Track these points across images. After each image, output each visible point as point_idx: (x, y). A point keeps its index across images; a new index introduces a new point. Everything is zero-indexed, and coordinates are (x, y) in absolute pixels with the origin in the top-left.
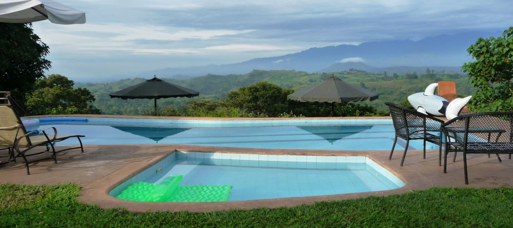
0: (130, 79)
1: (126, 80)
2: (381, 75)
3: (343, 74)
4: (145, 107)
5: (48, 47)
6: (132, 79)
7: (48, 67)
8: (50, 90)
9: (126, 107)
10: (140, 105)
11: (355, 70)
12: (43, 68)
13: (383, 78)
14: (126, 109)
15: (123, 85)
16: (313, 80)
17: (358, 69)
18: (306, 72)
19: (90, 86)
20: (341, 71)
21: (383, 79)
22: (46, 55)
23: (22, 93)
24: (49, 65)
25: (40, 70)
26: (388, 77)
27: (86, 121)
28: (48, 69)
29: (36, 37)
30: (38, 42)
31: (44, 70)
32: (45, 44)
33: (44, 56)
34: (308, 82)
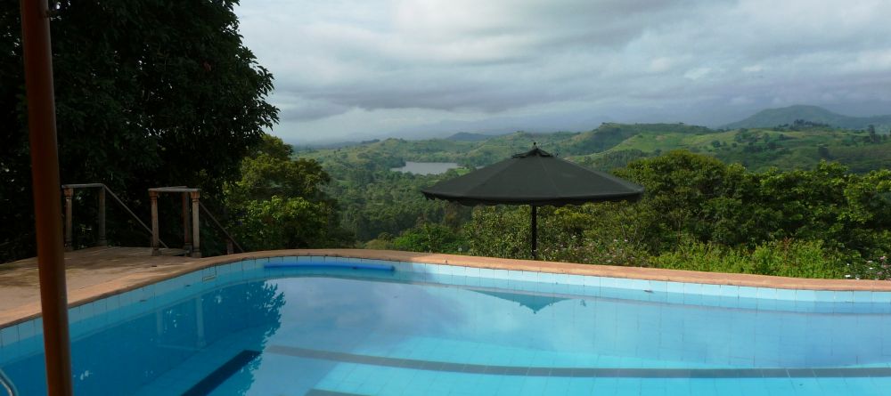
0: (377, 141)
1: (370, 142)
2: (863, 131)
3: (782, 130)
4: (403, 191)
5: (270, 75)
6: (382, 140)
7: (272, 122)
8: (252, 162)
9: (370, 190)
10: (396, 187)
11: (807, 123)
12: (262, 123)
13: (867, 137)
14: (371, 194)
15: (365, 152)
16: (721, 143)
17: (813, 120)
18: (705, 128)
19: (310, 152)
20: (777, 126)
21: (866, 139)
22: (266, 94)
23: (215, 180)
24: (274, 116)
25: (256, 128)
26: (880, 137)
27: (392, 270)
28: (271, 125)
29: (248, 54)
30: (251, 65)
31: (263, 128)
32: (265, 70)
33: (262, 95)
34: (710, 147)
